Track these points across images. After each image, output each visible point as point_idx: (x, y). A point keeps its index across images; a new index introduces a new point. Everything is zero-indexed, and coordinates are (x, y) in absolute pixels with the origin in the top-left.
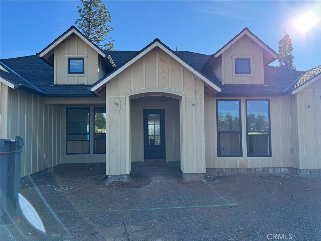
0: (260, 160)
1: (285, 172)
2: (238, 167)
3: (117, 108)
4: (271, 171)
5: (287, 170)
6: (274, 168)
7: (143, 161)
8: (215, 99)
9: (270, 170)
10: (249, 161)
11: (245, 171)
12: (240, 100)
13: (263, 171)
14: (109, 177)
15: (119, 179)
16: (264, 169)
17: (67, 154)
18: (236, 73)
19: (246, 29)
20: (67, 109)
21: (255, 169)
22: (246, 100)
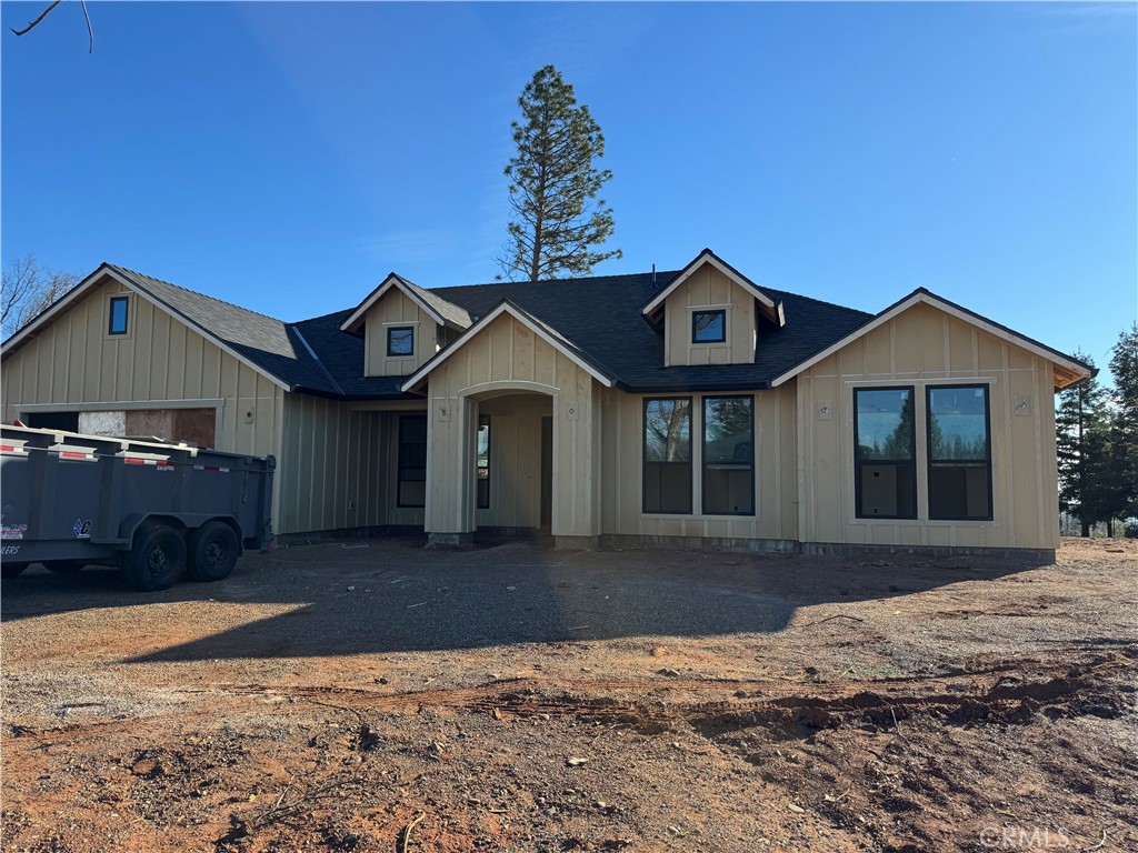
0: (730, 523)
1: (785, 550)
2: (684, 535)
3: (446, 418)
4: (754, 547)
5: (791, 546)
6: (762, 541)
7: (539, 527)
8: (639, 398)
9: (752, 543)
10: (706, 523)
11: (698, 544)
12: (690, 399)
13: (736, 545)
14: (430, 536)
15: (446, 540)
16: (740, 542)
17: (399, 506)
18: (694, 341)
19: (707, 251)
20: (401, 418)
21: (720, 540)
22: (704, 398)
